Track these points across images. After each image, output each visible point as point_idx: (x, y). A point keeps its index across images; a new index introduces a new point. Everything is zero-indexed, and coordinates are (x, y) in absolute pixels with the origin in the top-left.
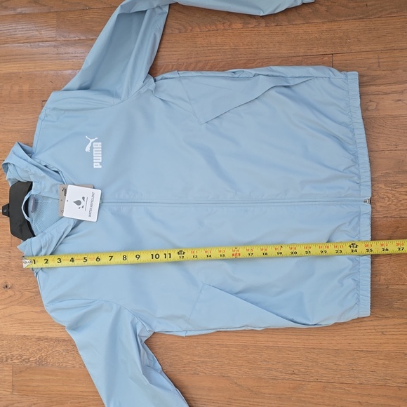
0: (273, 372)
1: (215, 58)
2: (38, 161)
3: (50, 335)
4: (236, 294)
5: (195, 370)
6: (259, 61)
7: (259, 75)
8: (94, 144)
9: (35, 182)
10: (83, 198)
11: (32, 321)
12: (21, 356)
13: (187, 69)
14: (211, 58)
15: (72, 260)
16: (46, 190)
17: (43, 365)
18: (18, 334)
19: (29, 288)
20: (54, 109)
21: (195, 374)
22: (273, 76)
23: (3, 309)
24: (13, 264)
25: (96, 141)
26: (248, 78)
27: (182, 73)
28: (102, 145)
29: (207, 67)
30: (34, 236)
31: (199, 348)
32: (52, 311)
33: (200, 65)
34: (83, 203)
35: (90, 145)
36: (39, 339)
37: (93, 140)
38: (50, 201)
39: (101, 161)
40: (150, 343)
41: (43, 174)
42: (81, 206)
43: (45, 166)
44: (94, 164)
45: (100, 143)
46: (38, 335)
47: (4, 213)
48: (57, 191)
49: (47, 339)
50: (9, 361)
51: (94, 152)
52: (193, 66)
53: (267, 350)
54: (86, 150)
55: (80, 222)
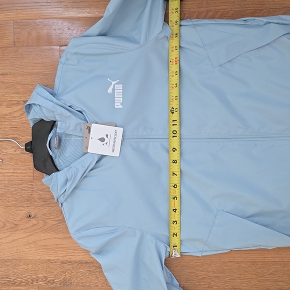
0: (280, 283)
1: (224, 7)
2: (63, 102)
3: (74, 258)
4: (248, 218)
5: (209, 284)
6: (265, 10)
7: (270, 23)
8: (116, 86)
9: (60, 121)
10: (107, 136)
11: (56, 246)
12: (46, 278)
13: (198, 17)
14: (221, 7)
15: (175, 210)
16: (71, 129)
17: (67, 285)
18: (42, 258)
19: (51, 217)
20: (75, 53)
21: (209, 287)
22: (283, 24)
23: (27, 236)
24: (36, 195)
25: (117, 83)
26: (259, 26)
27: (195, 22)
28: (123, 87)
29: (218, 16)
30: (58, 171)
31: (213, 266)
32: (79, 239)
33: (210, 14)
34: (107, 140)
35: (112, 87)
36: (63, 262)
37: (115, 82)
38: (73, 138)
39: (121, 102)
40: (168, 263)
41: (69, 114)
42: (105, 143)
43: (70, 106)
44: (116, 104)
45: (121, 85)
46: (61, 259)
47: (27, 150)
48: (81, 129)
49: (70, 262)
50: (35, 283)
51: (116, 94)
52: (204, 14)
53: (274, 265)
54: (109, 92)
55: (102, 157)
